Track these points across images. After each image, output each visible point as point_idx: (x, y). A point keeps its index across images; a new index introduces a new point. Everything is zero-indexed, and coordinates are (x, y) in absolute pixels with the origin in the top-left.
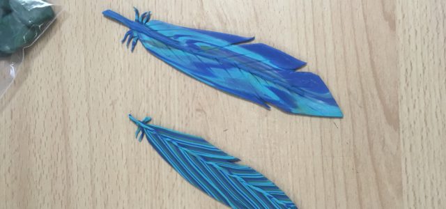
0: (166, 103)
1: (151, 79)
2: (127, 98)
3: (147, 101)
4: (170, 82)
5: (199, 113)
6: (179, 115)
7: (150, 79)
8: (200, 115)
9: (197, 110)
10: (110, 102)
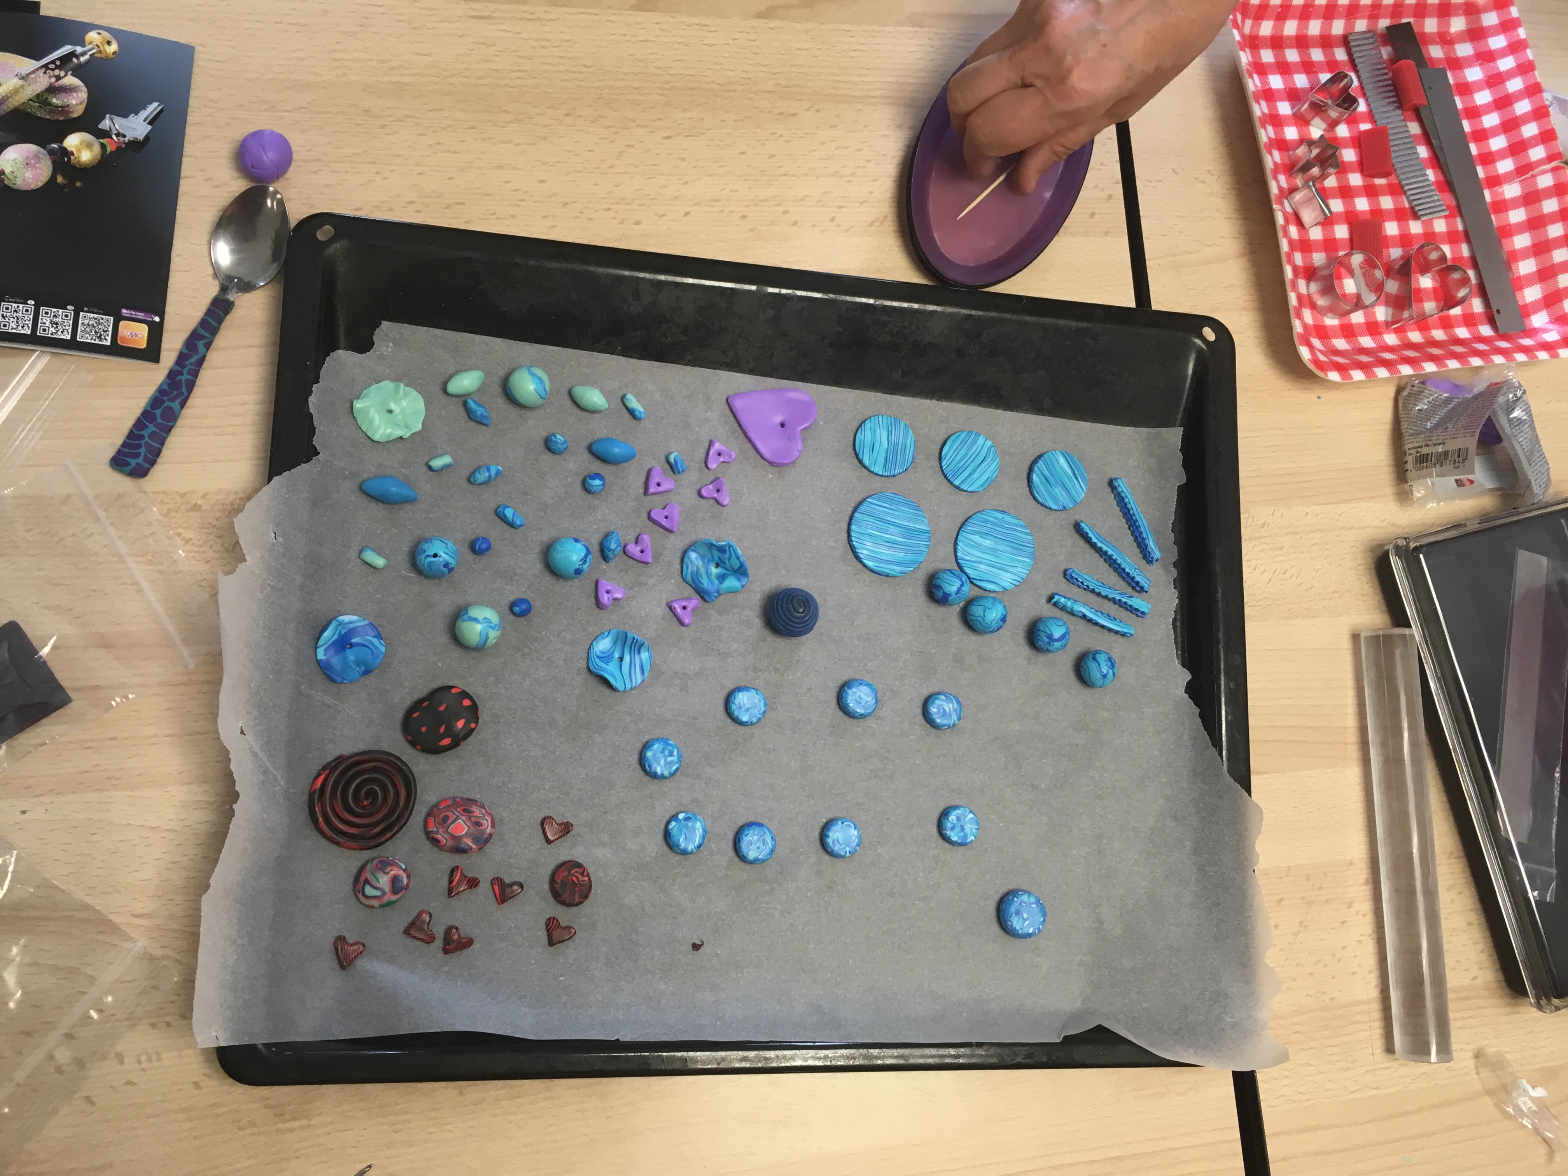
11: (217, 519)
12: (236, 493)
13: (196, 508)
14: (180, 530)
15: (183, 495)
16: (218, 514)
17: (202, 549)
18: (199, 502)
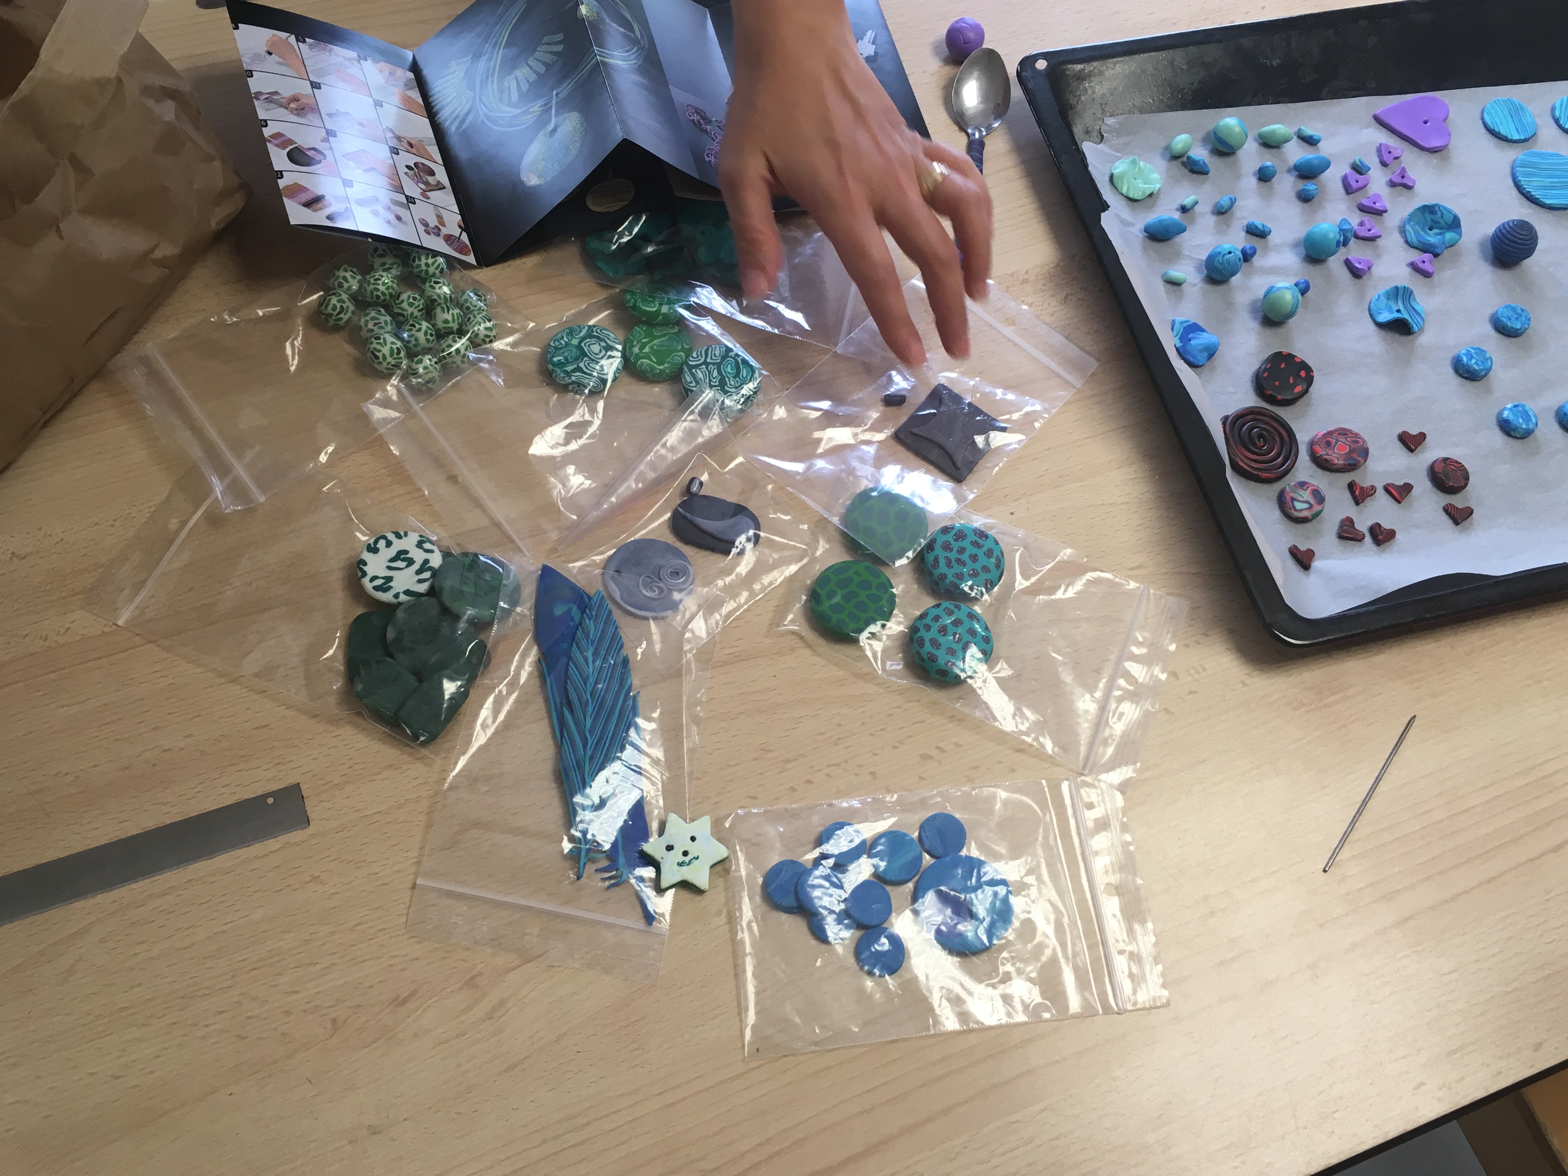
0: (335, 964)
1: (371, 927)
2: (329, 898)
3: (333, 933)
4: (370, 959)
5: (329, 1025)
6: (318, 993)
7: (370, 925)
8: (325, 1028)
9: (334, 1021)
10: (316, 874)
11: (1044, 285)
12: (1047, 265)
13: (1025, 281)
14: (1022, 299)
15: (1012, 275)
16: (1042, 282)
17: (1043, 308)
18: (1026, 277)
